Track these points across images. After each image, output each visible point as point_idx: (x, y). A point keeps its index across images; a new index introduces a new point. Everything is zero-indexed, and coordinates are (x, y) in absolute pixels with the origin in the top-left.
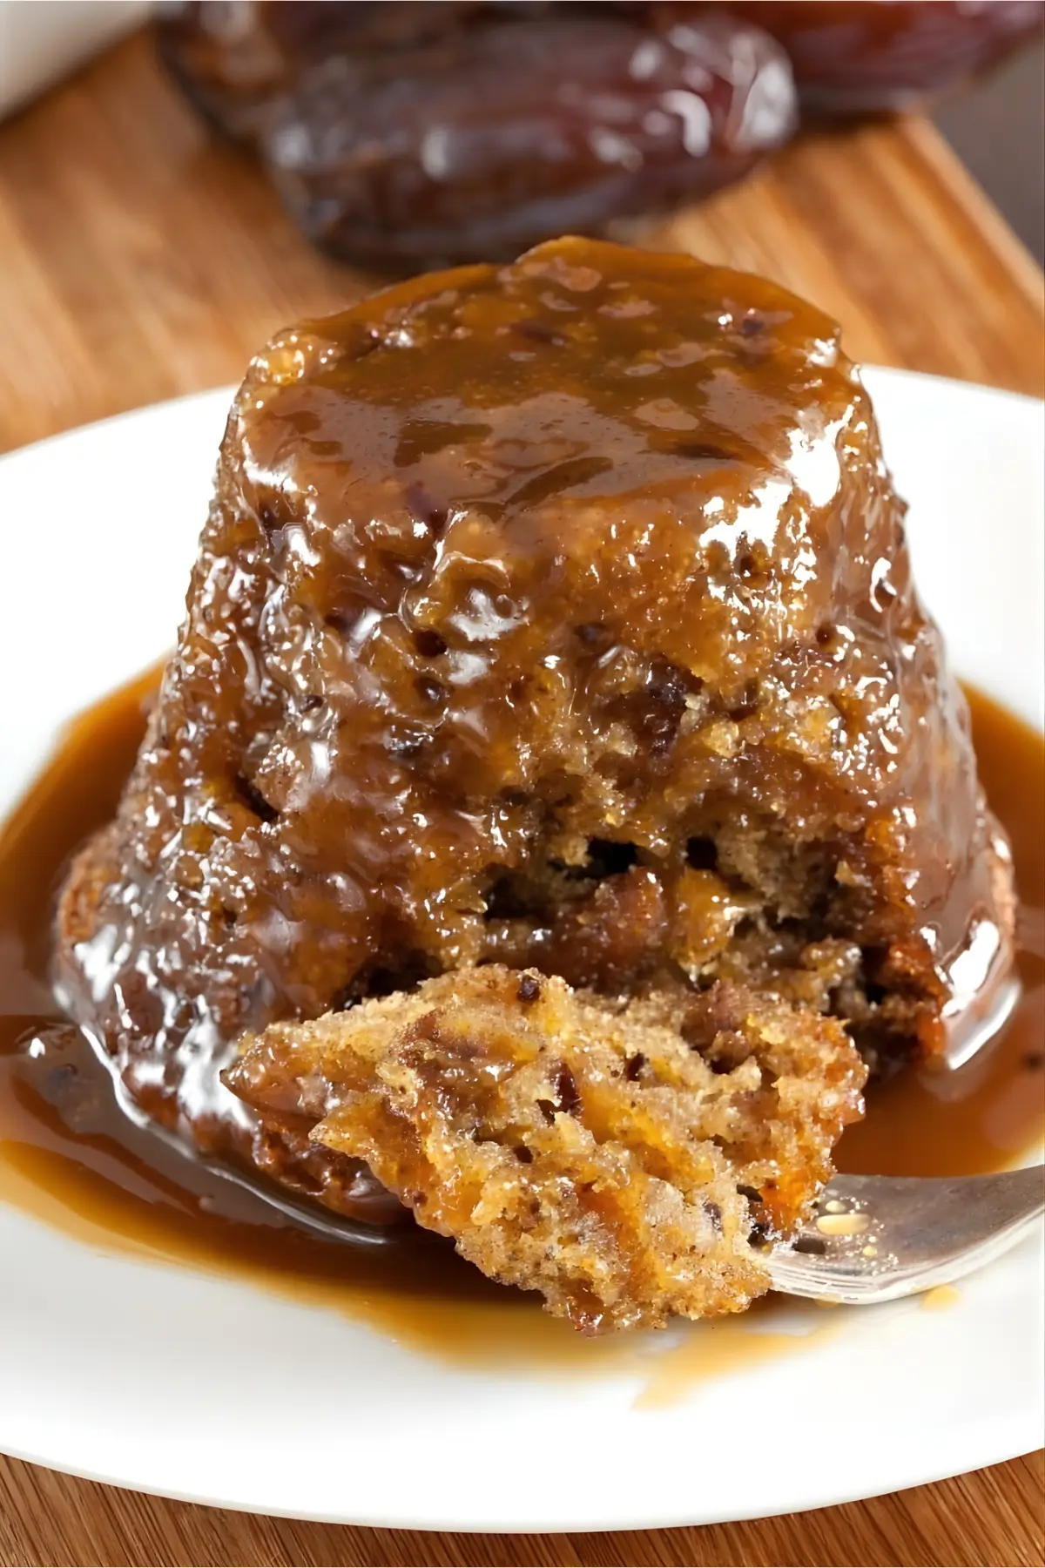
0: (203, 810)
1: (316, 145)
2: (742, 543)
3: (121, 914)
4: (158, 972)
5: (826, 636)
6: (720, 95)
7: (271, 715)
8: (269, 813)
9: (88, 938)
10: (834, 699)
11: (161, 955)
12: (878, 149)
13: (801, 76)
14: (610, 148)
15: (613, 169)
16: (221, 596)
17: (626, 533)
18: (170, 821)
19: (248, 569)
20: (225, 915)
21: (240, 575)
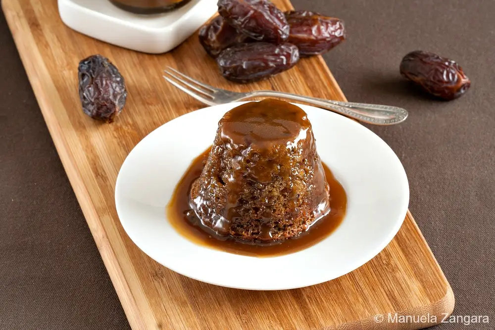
0: (213, 182)
1: (225, 63)
2: (292, 147)
3: (201, 195)
4: (207, 205)
5: (304, 160)
6: (288, 56)
7: (224, 169)
8: (224, 184)
9: (195, 198)
10: (304, 169)
11: (208, 202)
12: (313, 60)
13: (300, 50)
14: (271, 64)
15: (272, 67)
16: (217, 151)
17: (276, 147)
18: (209, 183)
19: (221, 148)
20: (218, 198)
21: (220, 149)
